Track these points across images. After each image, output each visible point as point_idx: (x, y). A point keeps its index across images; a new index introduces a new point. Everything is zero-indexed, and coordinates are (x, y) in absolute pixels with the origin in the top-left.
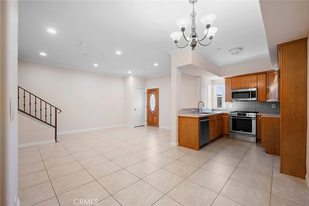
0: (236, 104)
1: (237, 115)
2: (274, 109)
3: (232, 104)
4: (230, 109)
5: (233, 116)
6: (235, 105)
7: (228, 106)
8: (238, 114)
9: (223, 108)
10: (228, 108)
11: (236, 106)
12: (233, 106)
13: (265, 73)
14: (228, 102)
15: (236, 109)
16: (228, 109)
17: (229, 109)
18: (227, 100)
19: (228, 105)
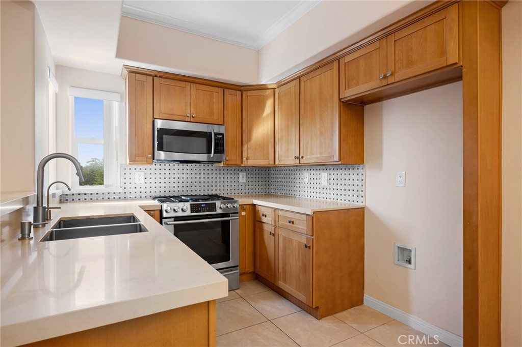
0: (158, 172)
1: (188, 213)
2: (243, 186)
3: (142, 173)
4: (138, 190)
5: (176, 219)
6: (153, 176)
7: (128, 181)
8: (194, 208)
9: (107, 186)
10: (128, 186)
11: (158, 180)
12: (148, 180)
13: (239, 88)
14: (142, 162)
15: (158, 190)
16: (127, 191)
17: (133, 190)
18: (137, 156)
19: (128, 176)
